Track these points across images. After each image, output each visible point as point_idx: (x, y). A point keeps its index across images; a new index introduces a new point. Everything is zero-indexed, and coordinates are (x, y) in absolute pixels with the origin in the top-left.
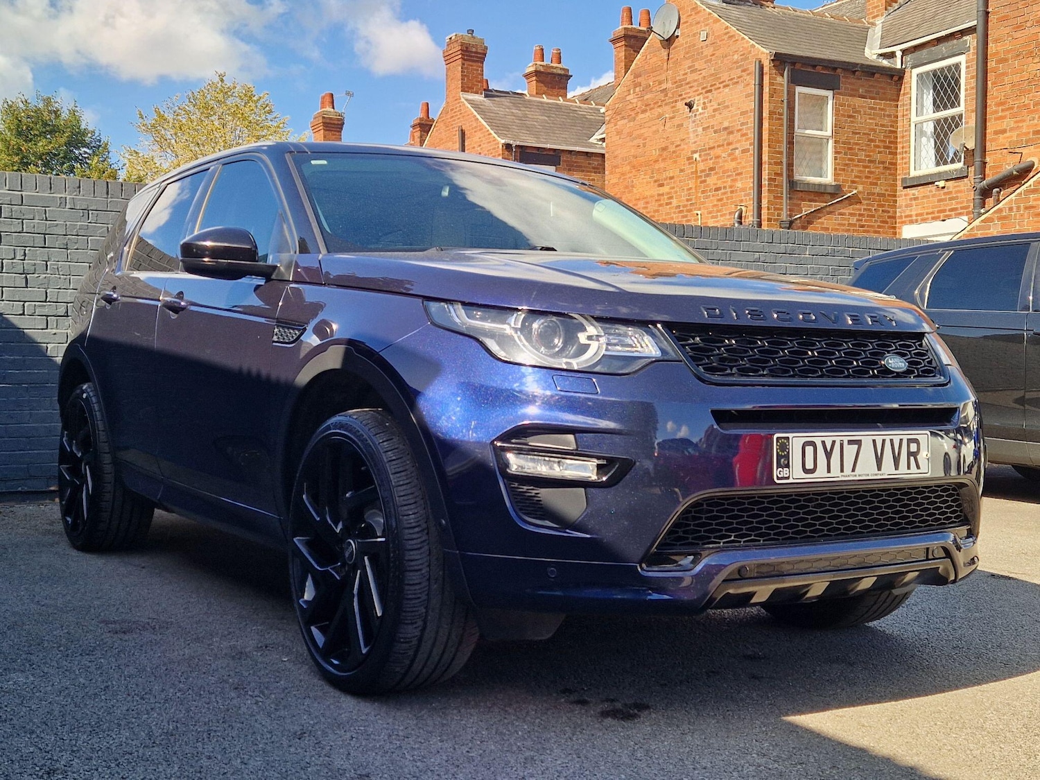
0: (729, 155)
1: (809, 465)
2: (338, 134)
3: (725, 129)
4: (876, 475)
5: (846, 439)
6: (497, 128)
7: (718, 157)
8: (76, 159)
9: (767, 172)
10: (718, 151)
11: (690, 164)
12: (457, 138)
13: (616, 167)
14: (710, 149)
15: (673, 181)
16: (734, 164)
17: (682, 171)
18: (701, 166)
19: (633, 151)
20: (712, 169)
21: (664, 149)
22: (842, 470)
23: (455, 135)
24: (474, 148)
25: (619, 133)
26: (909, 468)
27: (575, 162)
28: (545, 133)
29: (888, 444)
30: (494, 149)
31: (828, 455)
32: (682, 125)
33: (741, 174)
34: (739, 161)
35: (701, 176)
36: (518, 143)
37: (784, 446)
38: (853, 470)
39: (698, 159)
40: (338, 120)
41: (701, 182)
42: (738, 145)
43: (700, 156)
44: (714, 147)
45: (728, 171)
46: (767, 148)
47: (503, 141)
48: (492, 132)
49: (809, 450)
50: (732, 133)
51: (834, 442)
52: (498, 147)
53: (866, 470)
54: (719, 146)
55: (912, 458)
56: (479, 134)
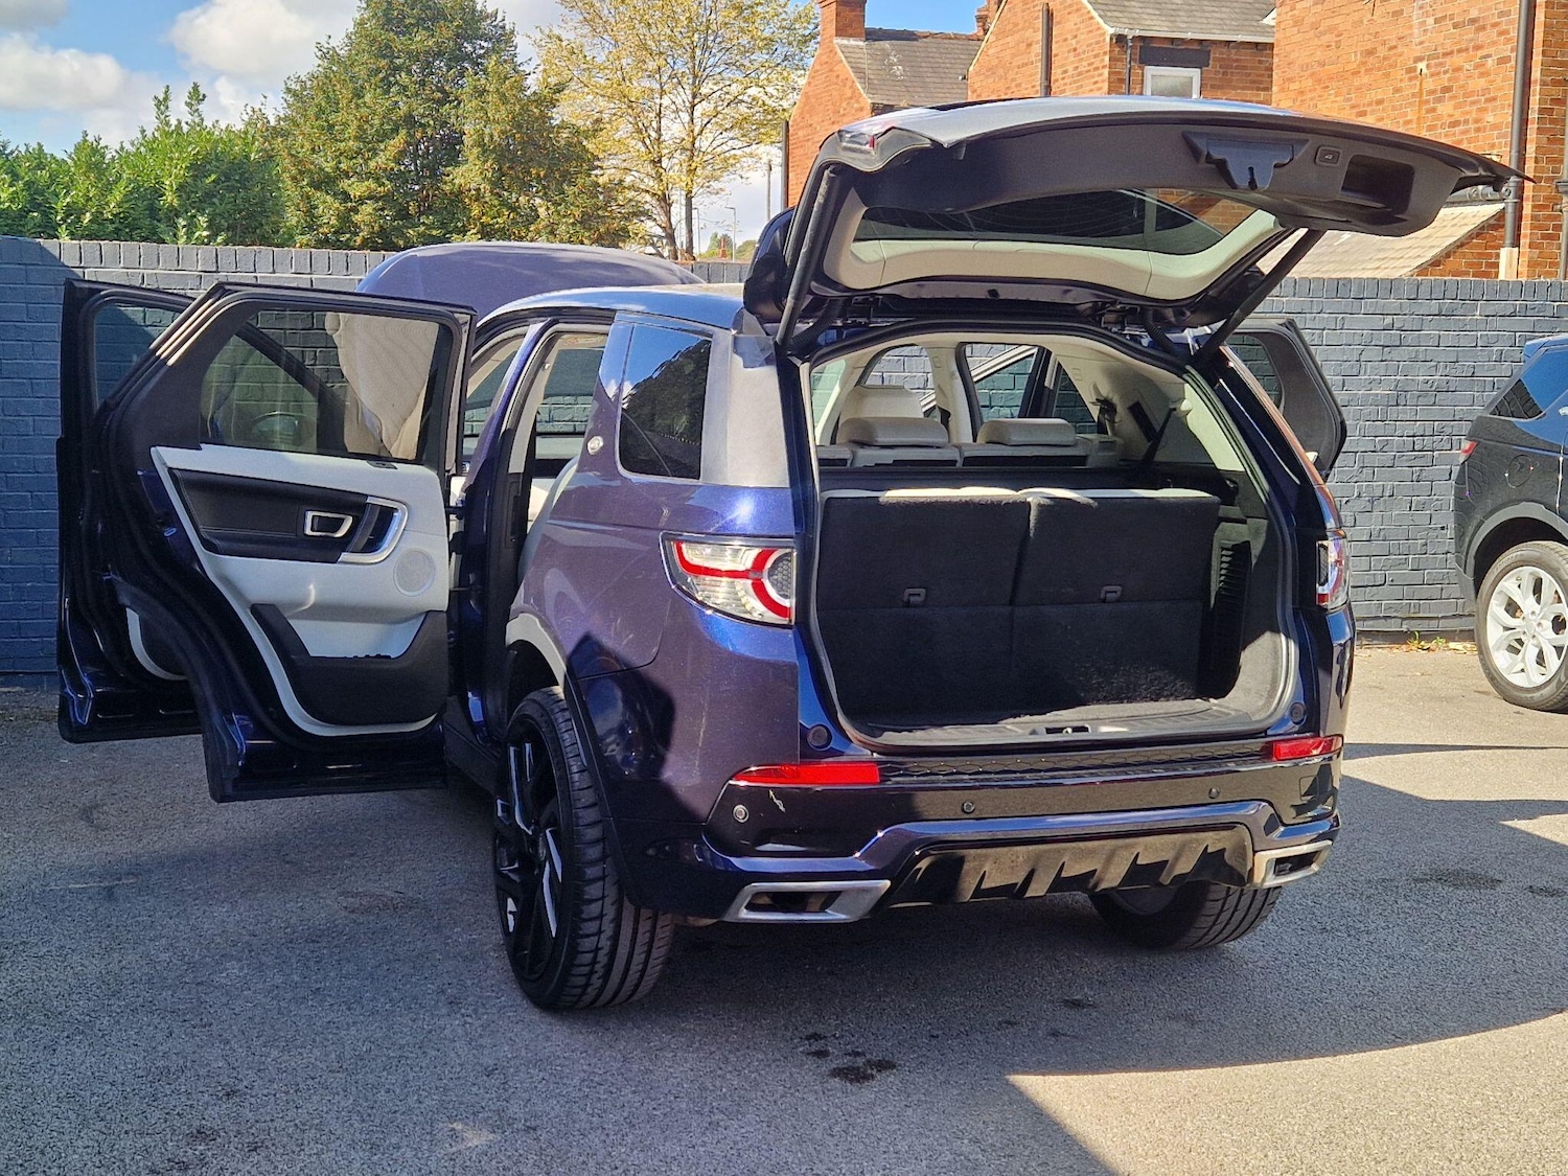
0: (1477, 66)
2: (859, 9)
3: (1473, 21)
6: (1104, 7)
7: (1458, 69)
9: (1538, 97)
10: (1457, 60)
11: (1410, 79)
12: (1040, 23)
13: (1291, 80)
14: (1445, 55)
15: (1381, 107)
16: (1482, 83)
17: (1397, 90)
18: (1429, 84)
19: (1319, 53)
20: (1447, 89)
21: (1370, 52)
23: (1037, 18)
24: (1066, 40)
25: (1297, 23)
28: (1186, 11)
30: (1097, 43)
32: (1401, 12)
33: (1494, 99)
34: (1492, 77)
35: (1428, 102)
36: (1137, 33)
39: (1425, 71)
41: (1428, 111)
42: (1491, 50)
43: (1428, 66)
44: (1452, 53)
45: (1472, 94)
46: (1540, 57)
47: (1111, 31)
48: (1095, 14)
50: (1483, 28)
52: (1104, 39)
54: (1459, 51)
56: (1075, 18)
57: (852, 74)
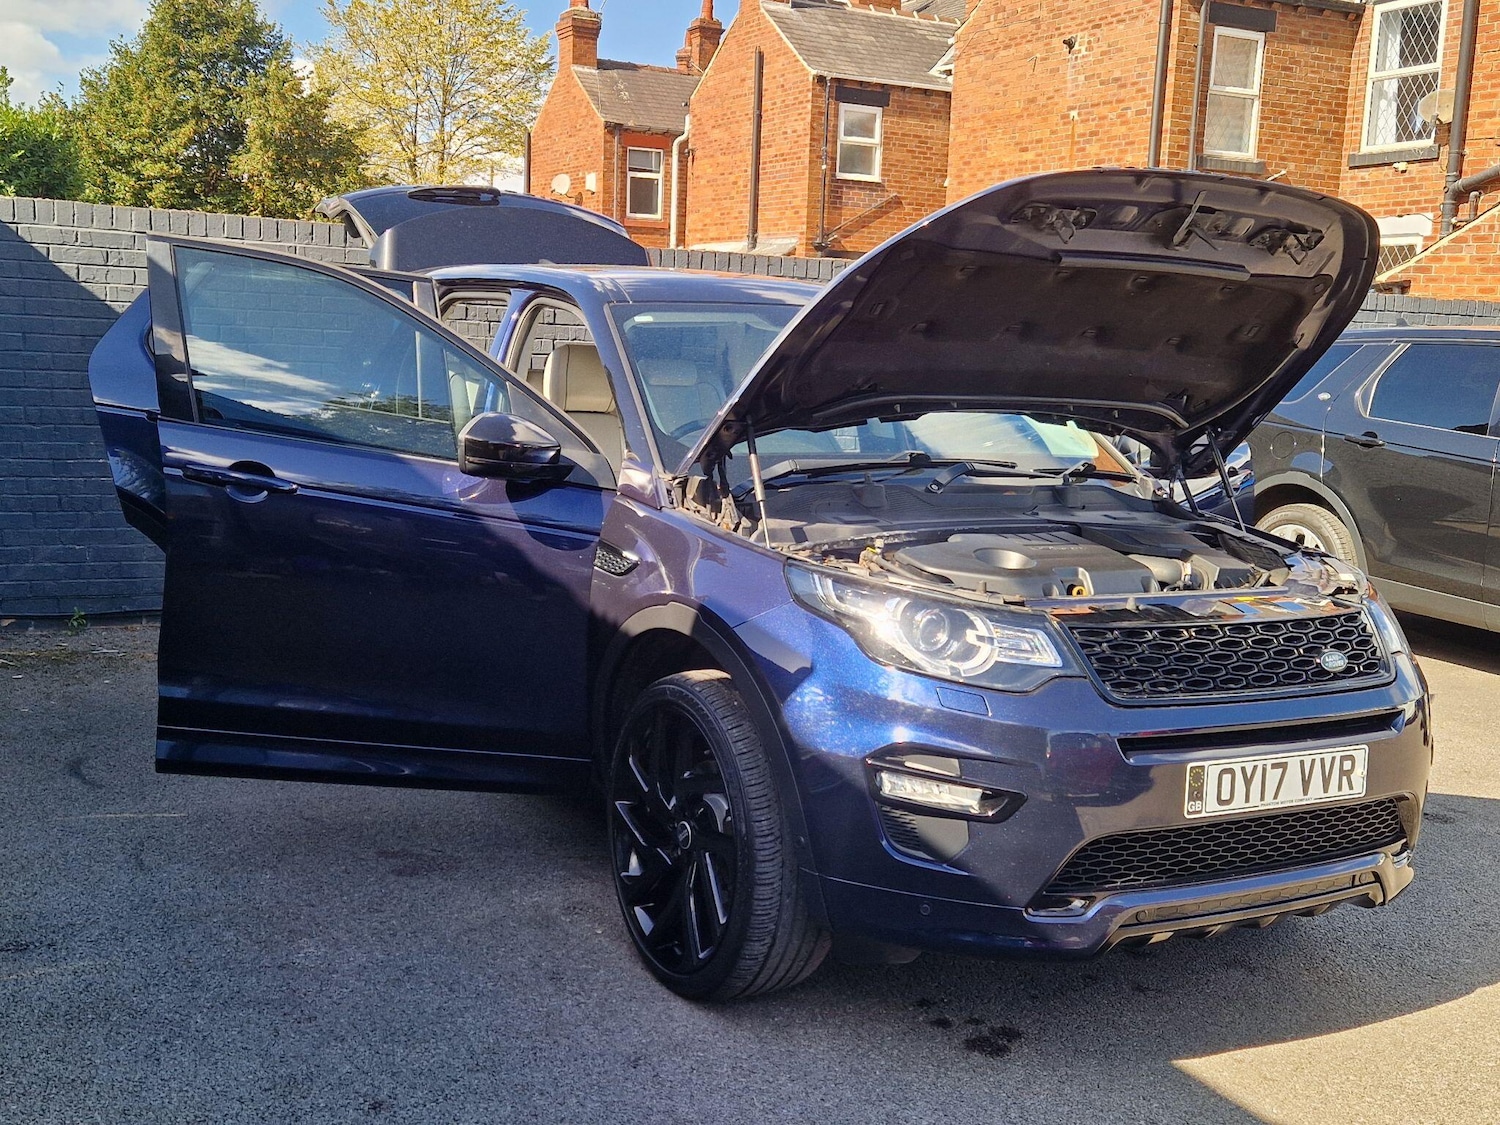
0: (1119, 116)
1: (1225, 796)
2: (592, 42)
3: (1117, 80)
4: (1301, 800)
5: (1269, 763)
6: (808, 53)
7: (1104, 118)
8: (248, 61)
9: (1168, 143)
10: (1103, 110)
11: (1065, 124)
12: (753, 62)
13: (965, 120)
14: (1092, 106)
15: (1040, 145)
16: (1123, 129)
17: (1053, 132)
18: (1080, 129)
19: (989, 99)
20: (1093, 134)
21: (1032, 101)
22: (1262, 799)
23: (751, 58)
24: (774, 77)
25: (971, 73)
26: (1340, 789)
27: (910, 103)
28: (870, 60)
29: (1318, 764)
30: (802, 81)
31: (1248, 782)
32: (1058, 70)
33: (1133, 143)
34: (1131, 125)
35: (1079, 142)
36: (835, 75)
37: (1199, 775)
38: (1275, 797)
39: (1076, 118)
40: (594, 23)
41: (1079, 150)
42: (1132, 104)
43: (1079, 114)
44: (1098, 104)
45: (1115, 138)
46: (1170, 112)
47: (814, 72)
48: (800, 58)
49: (1227, 778)
50: (1123, 86)
51: (1255, 767)
52: (808, 80)
53: (1292, 796)
54: (1105, 103)
55: (1345, 778)
56: (782, 60)
57: (588, 96)
